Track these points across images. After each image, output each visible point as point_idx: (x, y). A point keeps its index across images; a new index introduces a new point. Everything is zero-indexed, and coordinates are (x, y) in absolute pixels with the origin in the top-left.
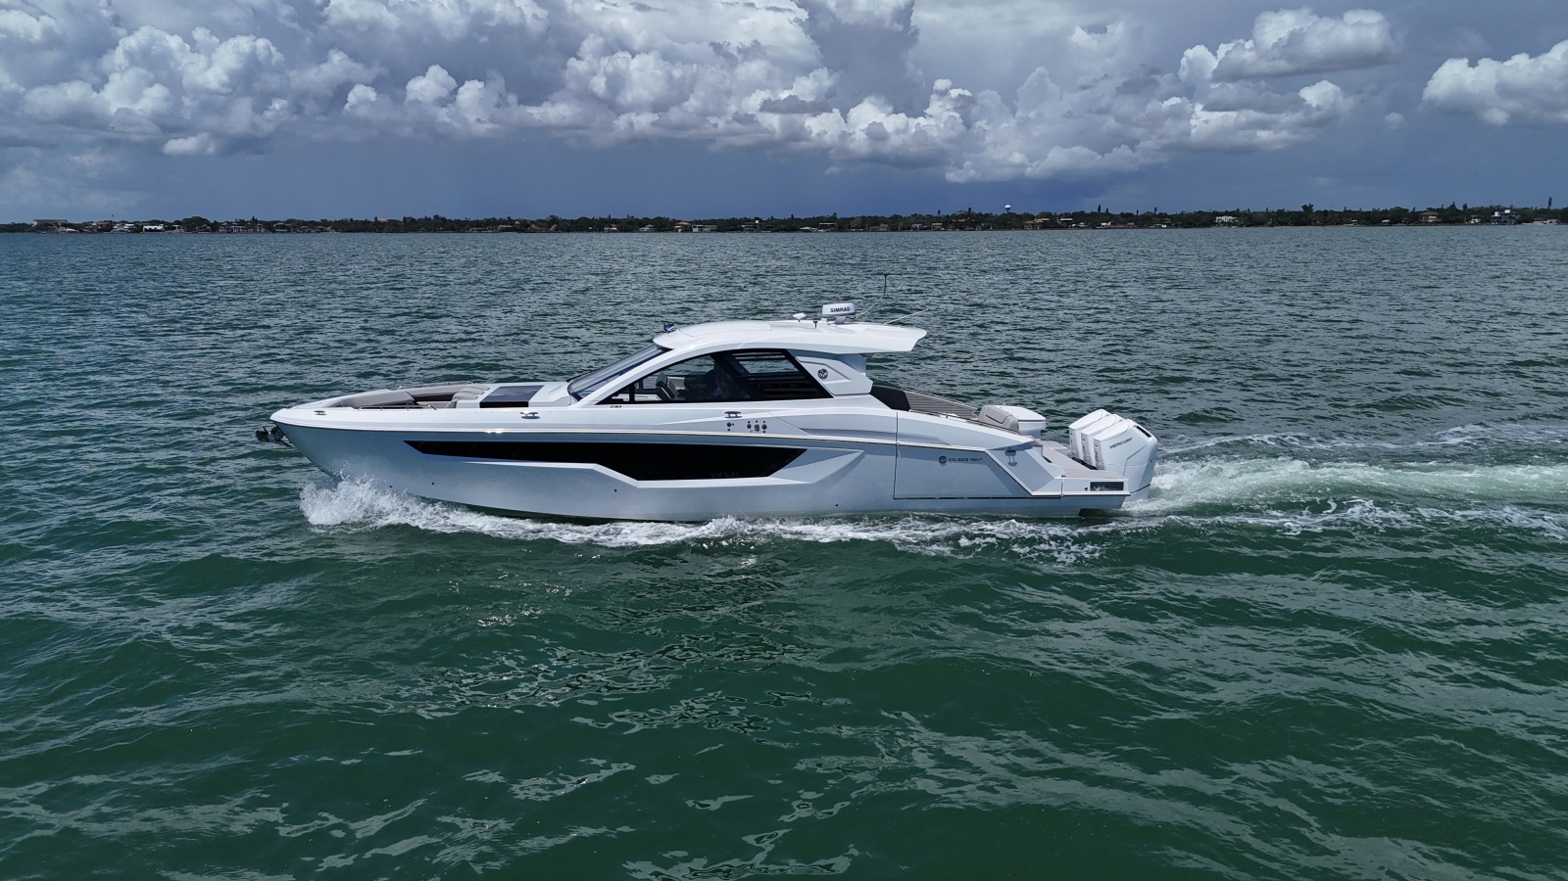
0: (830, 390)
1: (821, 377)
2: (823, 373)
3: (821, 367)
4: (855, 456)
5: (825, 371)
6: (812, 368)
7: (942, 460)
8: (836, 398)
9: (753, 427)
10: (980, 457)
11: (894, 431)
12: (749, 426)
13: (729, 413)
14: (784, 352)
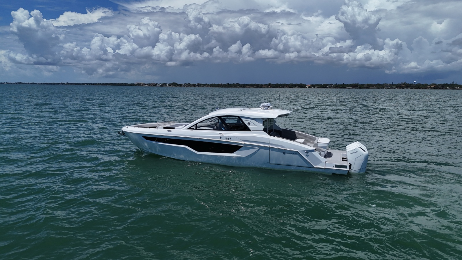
0: (251, 129)
2: (249, 124)
3: (249, 122)
4: (257, 149)
5: (250, 123)
6: (246, 122)
7: (284, 153)
8: (252, 131)
9: (227, 139)
10: (296, 153)
11: (269, 142)
12: (226, 138)
13: (221, 134)
14: (238, 117)
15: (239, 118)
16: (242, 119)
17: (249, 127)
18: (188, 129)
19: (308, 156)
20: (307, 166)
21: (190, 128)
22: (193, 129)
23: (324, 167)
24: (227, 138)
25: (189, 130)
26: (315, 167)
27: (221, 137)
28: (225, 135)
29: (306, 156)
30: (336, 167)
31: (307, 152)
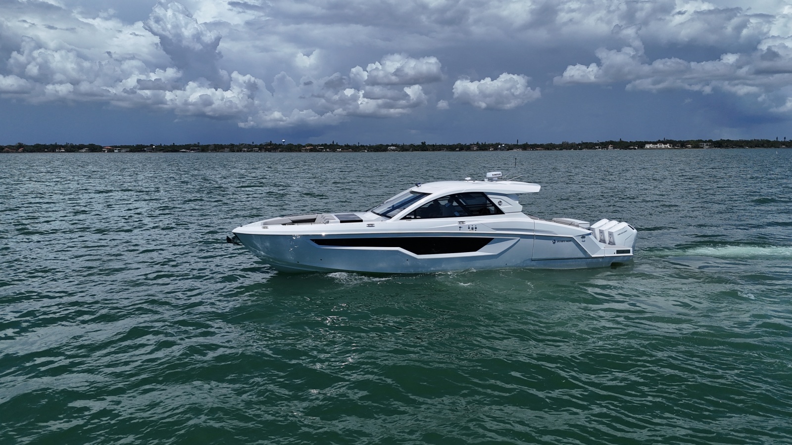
0: (504, 210)
1: (500, 205)
3: (500, 200)
4: (516, 241)
5: (501, 202)
6: (495, 200)
7: (554, 241)
8: (506, 214)
9: (471, 229)
10: (570, 239)
11: (533, 228)
12: (469, 228)
13: (460, 222)
14: (482, 193)
15: (483, 195)
16: (489, 196)
17: (500, 207)
18: (402, 219)
19: (584, 241)
20: (584, 256)
21: (405, 218)
22: (410, 218)
23: (603, 256)
24: (471, 227)
25: (405, 221)
26: (593, 256)
27: (460, 227)
28: (467, 223)
29: (582, 241)
30: (617, 253)
31: (583, 237)
